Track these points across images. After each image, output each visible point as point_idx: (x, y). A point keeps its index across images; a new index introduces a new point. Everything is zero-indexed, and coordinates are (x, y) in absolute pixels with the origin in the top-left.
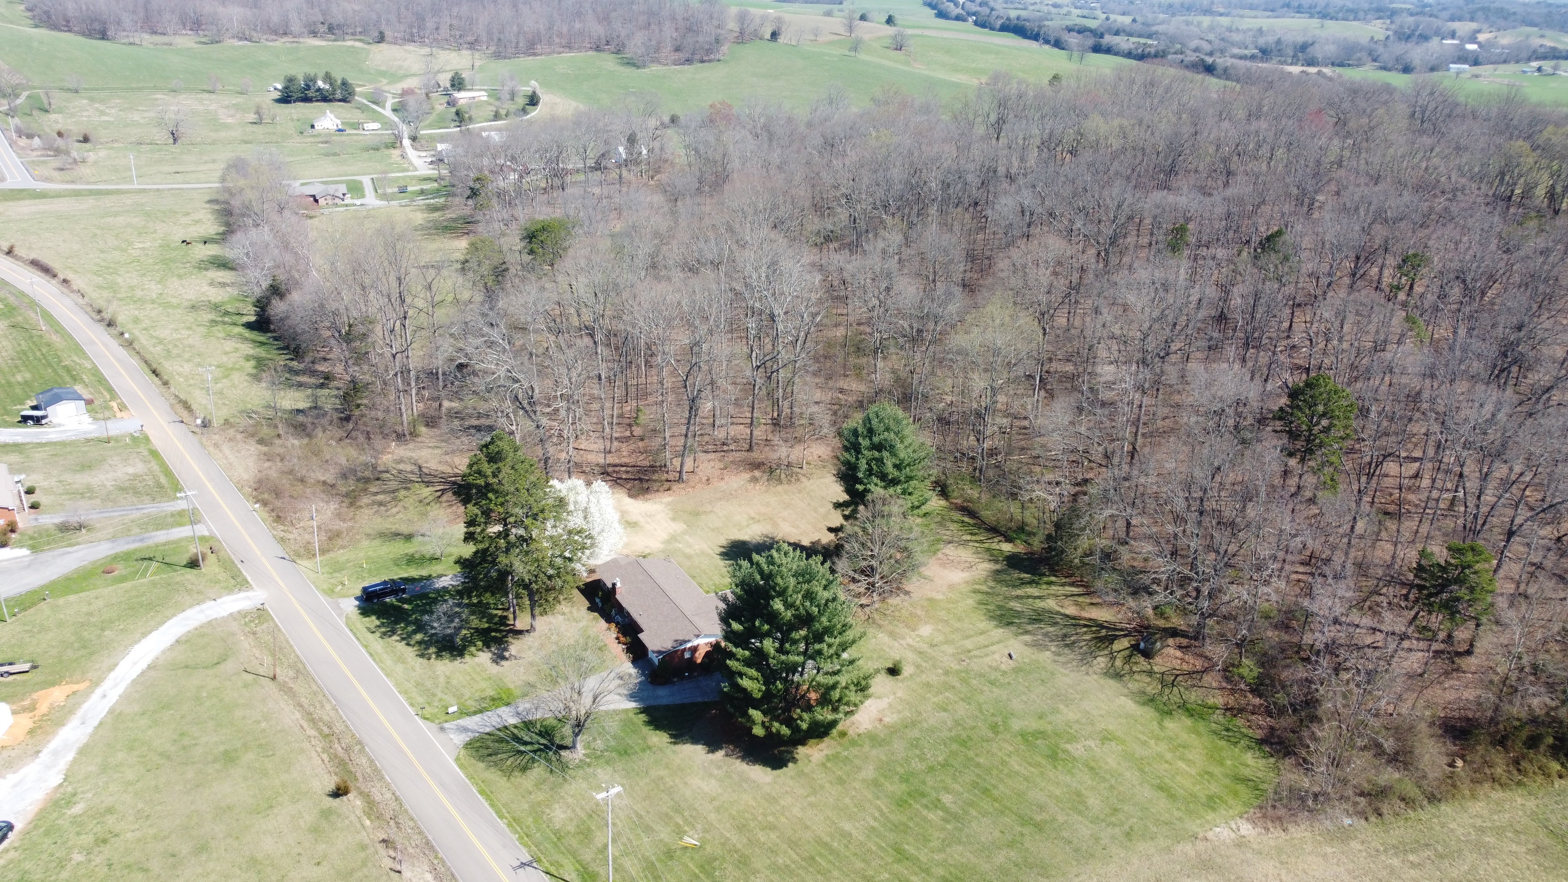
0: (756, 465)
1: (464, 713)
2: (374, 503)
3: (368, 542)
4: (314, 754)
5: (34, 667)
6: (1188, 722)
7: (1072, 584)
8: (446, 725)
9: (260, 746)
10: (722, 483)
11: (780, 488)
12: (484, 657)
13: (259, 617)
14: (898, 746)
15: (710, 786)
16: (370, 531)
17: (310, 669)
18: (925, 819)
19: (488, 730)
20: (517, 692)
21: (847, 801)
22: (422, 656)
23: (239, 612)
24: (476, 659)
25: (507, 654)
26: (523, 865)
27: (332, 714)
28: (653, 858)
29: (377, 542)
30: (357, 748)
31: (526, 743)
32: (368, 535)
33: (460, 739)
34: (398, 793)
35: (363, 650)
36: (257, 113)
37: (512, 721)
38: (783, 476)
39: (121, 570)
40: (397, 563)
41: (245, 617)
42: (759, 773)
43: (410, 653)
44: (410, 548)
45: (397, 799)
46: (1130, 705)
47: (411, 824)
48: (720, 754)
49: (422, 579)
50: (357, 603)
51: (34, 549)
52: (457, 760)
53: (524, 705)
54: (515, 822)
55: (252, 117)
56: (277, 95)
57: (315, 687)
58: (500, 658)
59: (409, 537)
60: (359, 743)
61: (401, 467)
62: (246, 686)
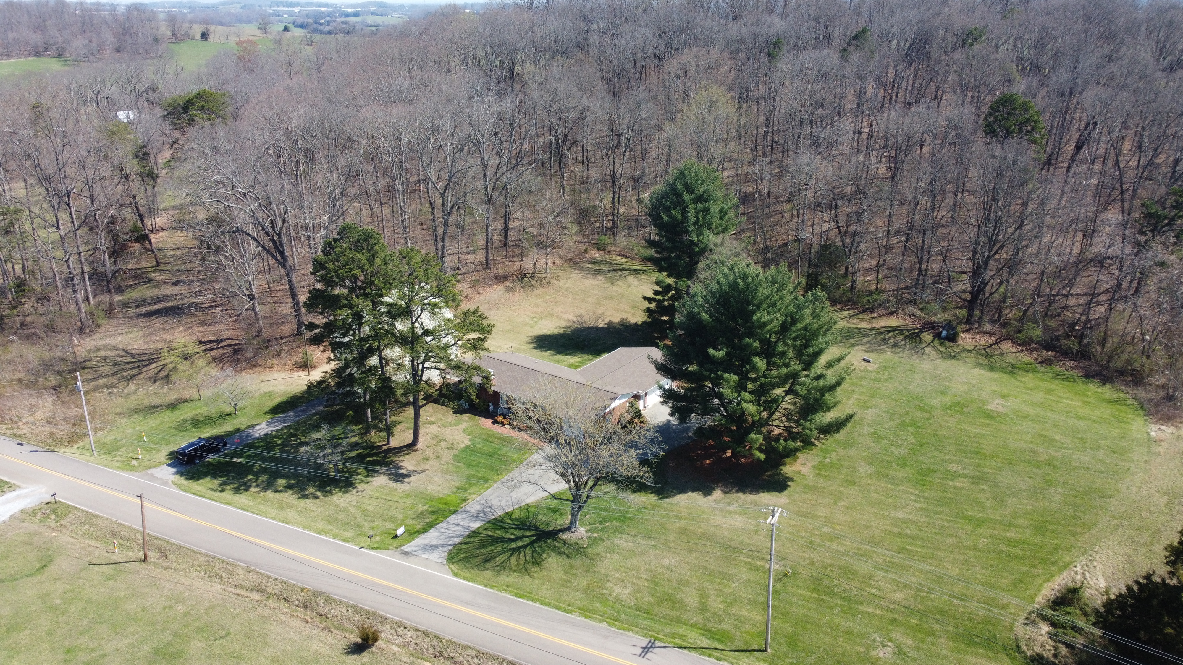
1: (413, 534)
2: (98, 387)
3: (125, 420)
4: (283, 617)
6: (1031, 375)
8: (406, 548)
9: (199, 630)
10: (482, 297)
12: (381, 481)
13: (54, 511)
15: (738, 522)
16: (118, 410)
17: (176, 542)
18: (956, 488)
19: (457, 540)
20: (453, 499)
21: (874, 495)
22: (304, 497)
23: (22, 512)
24: (374, 483)
25: (403, 471)
26: (646, 649)
27: (253, 576)
28: (761, 599)
29: (138, 418)
30: (320, 600)
31: (514, 540)
32: (120, 414)
33: (438, 556)
34: (422, 628)
35: (230, 508)
37: (476, 525)
38: (533, 282)
40: (181, 427)
41: (35, 515)
42: (768, 499)
43: (289, 497)
44: (187, 413)
45: (426, 634)
47: (470, 652)
48: (717, 494)
49: (229, 434)
50: (173, 470)
52: (456, 575)
53: (473, 506)
54: (586, 612)
57: (202, 558)
58: (398, 477)
59: (173, 406)
60: (317, 594)
62: (110, 578)
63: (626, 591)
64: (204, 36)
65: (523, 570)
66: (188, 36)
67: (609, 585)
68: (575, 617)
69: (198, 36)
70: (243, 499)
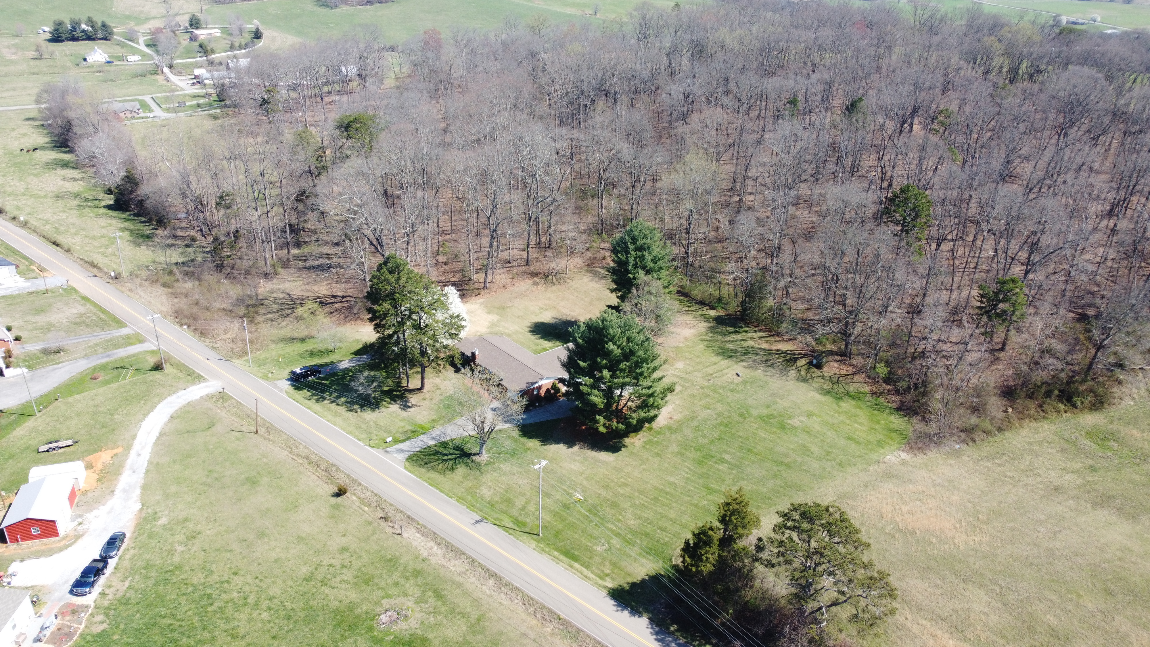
0: (534, 275)
1: (396, 441)
2: (267, 320)
3: (274, 345)
4: (309, 473)
5: (76, 442)
6: (853, 402)
7: (761, 331)
8: (388, 449)
9: (269, 473)
10: (515, 287)
11: (554, 288)
12: (395, 408)
13: (222, 397)
14: (687, 431)
15: (577, 467)
16: (273, 338)
17: (276, 425)
18: (718, 469)
19: (418, 449)
20: (427, 426)
21: (666, 465)
22: (351, 410)
23: (207, 395)
24: (390, 409)
25: (410, 404)
26: (477, 522)
27: (306, 451)
28: (557, 510)
29: (282, 345)
30: (334, 469)
31: (446, 455)
32: (273, 341)
33: (402, 457)
34: (375, 491)
35: (309, 411)
36: (37, 50)
37: (432, 443)
38: (554, 280)
39: (103, 377)
40: (302, 356)
41: (212, 398)
42: (604, 456)
43: (342, 410)
44: (309, 346)
45: (376, 495)
46: (818, 396)
47: (392, 507)
48: (576, 448)
49: (327, 365)
50: (289, 383)
51: (30, 367)
52: (406, 468)
53: (436, 432)
54: (460, 499)
55: (34, 54)
56: (48, 36)
57: (285, 436)
58: (405, 407)
59: (303, 340)
60: (333, 465)
61: (275, 295)
62: (238, 439)
63: (489, 493)
65: (443, 472)
67: (482, 488)
68: (453, 501)
70: (318, 407)
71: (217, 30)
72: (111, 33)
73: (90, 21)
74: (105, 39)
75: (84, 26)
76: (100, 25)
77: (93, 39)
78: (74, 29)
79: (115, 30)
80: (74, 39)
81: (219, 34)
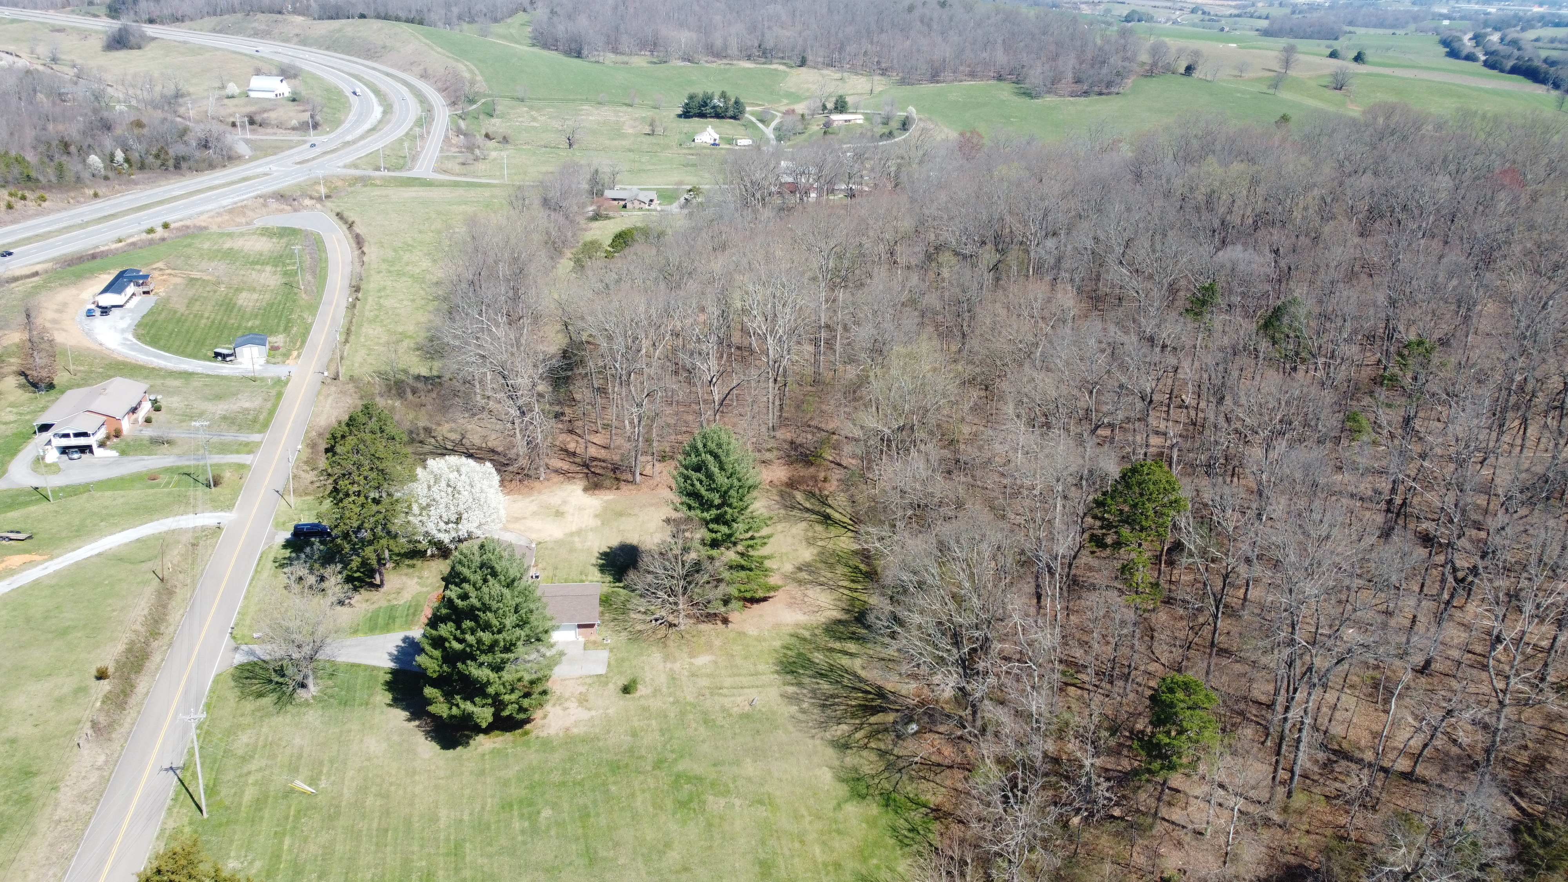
4: (121, 643)
5: (30, 537)
6: (876, 811)
8: (242, 646)
13: (212, 533)
14: (558, 756)
15: (377, 748)
18: (509, 825)
19: (267, 658)
21: (467, 791)
22: (288, 588)
23: (203, 526)
25: (347, 601)
26: (170, 769)
33: (240, 660)
35: (252, 574)
36: (651, 125)
43: (282, 584)
50: (291, 535)
52: (219, 675)
54: (204, 734)
56: (679, 111)
58: (340, 602)
62: (139, 582)
64: (1189, 69)
65: (246, 695)
66: (1169, 70)
68: (194, 733)
69: (1182, 71)
70: (267, 573)
71: (861, 116)
72: (742, 112)
73: (723, 95)
74: (734, 117)
75: (715, 101)
76: (733, 100)
77: (723, 117)
78: (705, 104)
79: (748, 109)
80: (702, 115)
81: (861, 122)
